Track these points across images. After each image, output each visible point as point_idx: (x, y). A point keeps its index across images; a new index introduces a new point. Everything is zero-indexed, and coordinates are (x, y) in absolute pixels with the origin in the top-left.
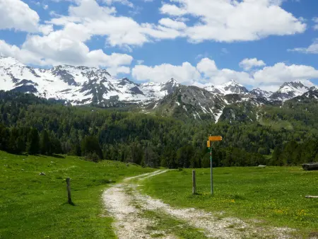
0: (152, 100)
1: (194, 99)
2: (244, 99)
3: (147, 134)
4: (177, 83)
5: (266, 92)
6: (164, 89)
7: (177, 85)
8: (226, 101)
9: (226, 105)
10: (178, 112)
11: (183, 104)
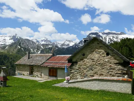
0: (4, 44)
1: (27, 45)
2: (50, 46)
3: (3, 62)
4: (18, 36)
5: (59, 43)
6: (11, 39)
7: (19, 38)
8: (42, 47)
9: (42, 49)
10: (19, 51)
11: (21, 47)
